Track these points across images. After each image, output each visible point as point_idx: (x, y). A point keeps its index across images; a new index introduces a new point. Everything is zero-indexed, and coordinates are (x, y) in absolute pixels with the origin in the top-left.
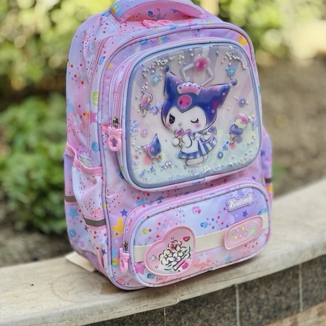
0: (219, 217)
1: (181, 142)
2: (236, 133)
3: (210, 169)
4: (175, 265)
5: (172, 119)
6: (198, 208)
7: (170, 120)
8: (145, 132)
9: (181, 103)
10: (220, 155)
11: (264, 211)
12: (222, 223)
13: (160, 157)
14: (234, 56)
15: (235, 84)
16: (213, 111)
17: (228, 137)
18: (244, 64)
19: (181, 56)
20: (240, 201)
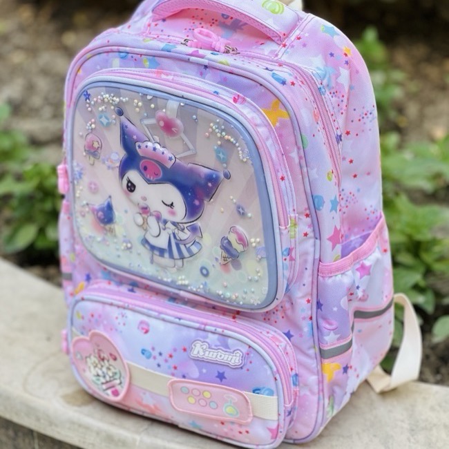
0: (171, 356)
1: (146, 223)
2: (231, 256)
3: (186, 282)
4: (104, 384)
5: (131, 187)
6: (147, 324)
7: (128, 187)
8: (93, 186)
9: (145, 168)
10: (204, 272)
11: (267, 392)
12: (175, 368)
13: (111, 231)
14: (224, 133)
15: (227, 176)
16: (197, 203)
17: (219, 252)
18: (240, 152)
19: (136, 101)
20: (216, 354)
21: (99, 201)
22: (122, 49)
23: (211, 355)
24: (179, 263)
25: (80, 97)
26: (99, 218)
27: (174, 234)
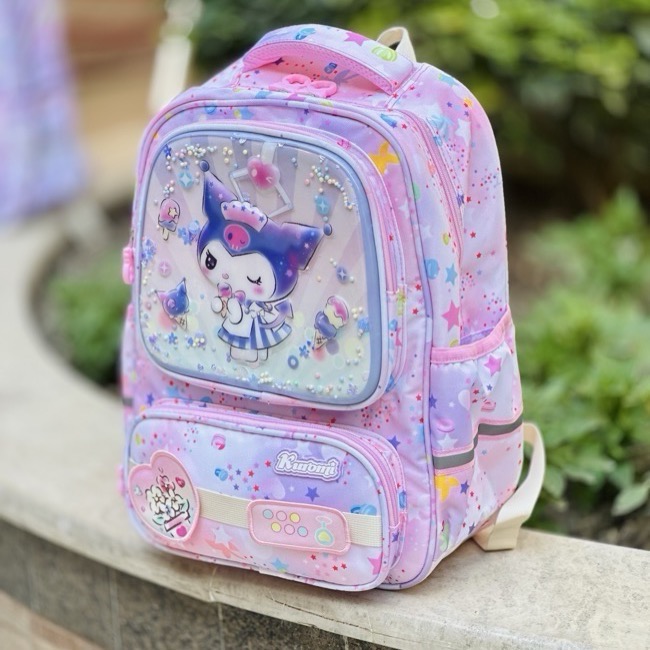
0: (251, 474)
1: (225, 309)
2: (327, 335)
3: (270, 379)
4: (168, 522)
5: (211, 263)
6: (224, 439)
7: (207, 262)
8: (164, 268)
9: (230, 237)
10: (293, 362)
11: (368, 510)
12: (256, 488)
13: (183, 322)
14: (327, 177)
15: (328, 232)
16: (289, 273)
17: (312, 333)
18: (346, 198)
19: (226, 148)
20: (306, 466)
21: (170, 287)
22: (208, 102)
23: (301, 468)
24: (263, 354)
25: (159, 154)
26: (169, 308)
27: (259, 317)
